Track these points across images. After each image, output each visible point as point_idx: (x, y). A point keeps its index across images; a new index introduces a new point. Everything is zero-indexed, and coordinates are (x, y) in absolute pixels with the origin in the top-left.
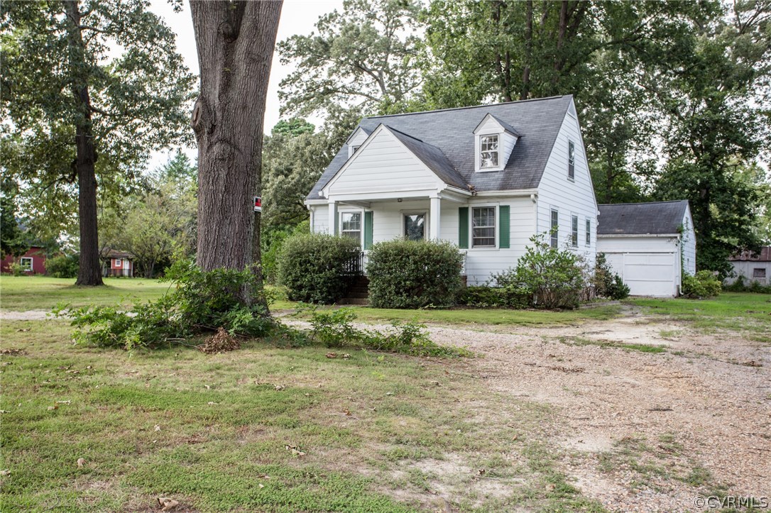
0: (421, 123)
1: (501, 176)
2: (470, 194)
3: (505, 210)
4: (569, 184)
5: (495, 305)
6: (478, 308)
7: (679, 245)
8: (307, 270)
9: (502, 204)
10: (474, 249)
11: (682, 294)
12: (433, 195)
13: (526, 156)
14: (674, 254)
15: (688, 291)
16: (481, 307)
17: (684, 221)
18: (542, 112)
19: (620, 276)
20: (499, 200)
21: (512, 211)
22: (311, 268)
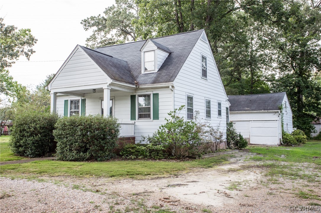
0: (122, 49)
1: (155, 75)
2: (135, 86)
3: (156, 95)
4: (203, 81)
5: (141, 157)
6: (129, 159)
7: (280, 116)
8: (23, 136)
9: (154, 92)
10: (139, 120)
11: (283, 143)
12: (105, 87)
13: (172, 64)
14: (277, 121)
15: (286, 142)
16: (131, 159)
17: (283, 102)
18: (186, 39)
19: (242, 134)
20: (152, 90)
21: (160, 96)
22: (26, 134)
